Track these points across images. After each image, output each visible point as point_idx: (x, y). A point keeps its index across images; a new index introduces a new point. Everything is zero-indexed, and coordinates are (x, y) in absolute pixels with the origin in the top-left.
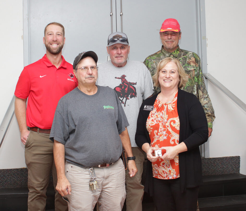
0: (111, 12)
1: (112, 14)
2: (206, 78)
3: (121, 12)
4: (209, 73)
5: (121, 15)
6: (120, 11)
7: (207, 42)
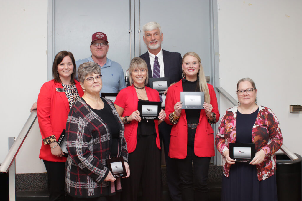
0: (130, 29)
1: (131, 31)
2: (218, 91)
3: (140, 29)
4: (221, 87)
5: (139, 32)
6: (138, 29)
7: (220, 58)
